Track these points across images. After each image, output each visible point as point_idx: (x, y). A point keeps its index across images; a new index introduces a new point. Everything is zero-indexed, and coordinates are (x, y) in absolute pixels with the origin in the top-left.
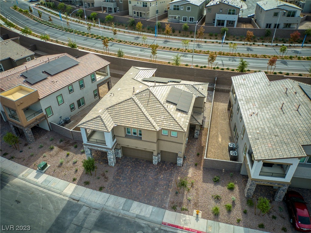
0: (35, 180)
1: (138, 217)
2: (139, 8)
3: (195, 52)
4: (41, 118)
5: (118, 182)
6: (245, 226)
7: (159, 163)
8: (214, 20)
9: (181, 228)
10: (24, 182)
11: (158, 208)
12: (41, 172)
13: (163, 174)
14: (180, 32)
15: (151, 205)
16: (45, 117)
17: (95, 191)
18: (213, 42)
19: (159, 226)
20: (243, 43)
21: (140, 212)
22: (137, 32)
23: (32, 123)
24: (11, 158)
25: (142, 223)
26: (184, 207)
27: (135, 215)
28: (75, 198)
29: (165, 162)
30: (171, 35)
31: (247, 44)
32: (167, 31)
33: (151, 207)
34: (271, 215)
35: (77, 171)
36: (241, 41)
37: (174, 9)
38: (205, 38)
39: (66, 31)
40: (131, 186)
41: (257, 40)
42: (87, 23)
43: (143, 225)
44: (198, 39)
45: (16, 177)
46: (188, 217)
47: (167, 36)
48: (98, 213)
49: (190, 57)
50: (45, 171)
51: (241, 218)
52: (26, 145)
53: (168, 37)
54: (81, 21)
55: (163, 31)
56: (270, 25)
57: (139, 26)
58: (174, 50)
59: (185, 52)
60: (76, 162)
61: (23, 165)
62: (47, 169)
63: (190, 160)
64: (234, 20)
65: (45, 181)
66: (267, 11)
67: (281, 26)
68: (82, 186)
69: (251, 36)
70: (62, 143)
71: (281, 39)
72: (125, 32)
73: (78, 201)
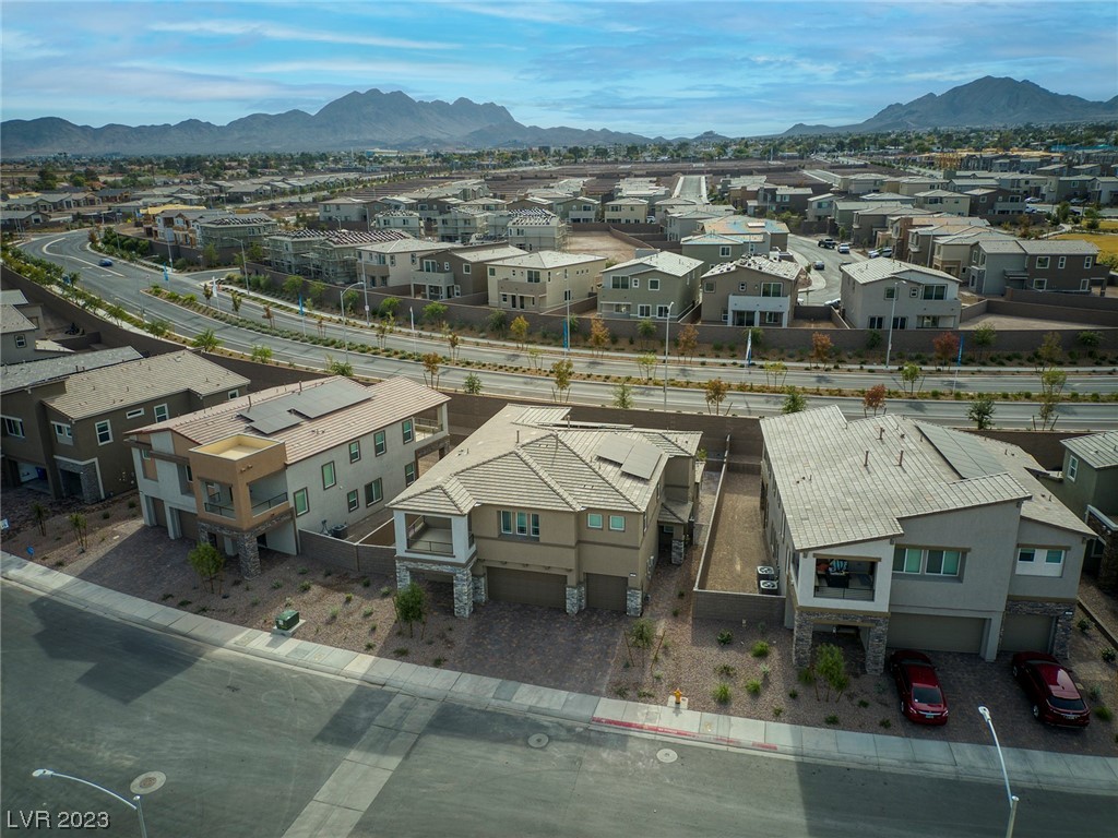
0: (270, 650)
1: (530, 709)
2: (518, 286)
3: (673, 385)
4: (281, 515)
5: (479, 650)
6: (794, 722)
7: (580, 612)
8: (726, 312)
9: (638, 727)
10: (242, 655)
11: (582, 695)
12: (283, 635)
13: (592, 633)
14: (632, 342)
15: (564, 689)
16: (292, 514)
17: (423, 667)
18: (724, 365)
19: (585, 725)
20: (808, 365)
21: (538, 702)
22: (515, 345)
23: (263, 524)
24: (202, 611)
25: (544, 720)
26: (646, 690)
27: (526, 708)
28: (374, 680)
29: (595, 609)
30: (608, 350)
31: (817, 368)
32: (597, 337)
33: (564, 694)
34: (856, 701)
35: (374, 629)
36: (801, 360)
37: (615, 286)
38: (703, 356)
39: (314, 343)
40: (513, 657)
41: (847, 360)
42: (371, 324)
43: (546, 723)
44: (682, 359)
45: (219, 645)
46: (654, 708)
47: (595, 353)
48: (434, 706)
49: (659, 396)
50: (294, 633)
51: (784, 707)
52: (237, 583)
53: (600, 353)
54: (352, 321)
55: (586, 340)
56: (880, 320)
57: (519, 328)
58: (615, 381)
59: (646, 384)
60: (371, 614)
61: (234, 623)
62: (297, 629)
63: (660, 605)
64: (780, 311)
65: (296, 651)
66: (864, 284)
67: (912, 324)
68: (391, 658)
69: (824, 346)
70: (329, 577)
71: (914, 355)
72: (478, 344)
73: (384, 685)
